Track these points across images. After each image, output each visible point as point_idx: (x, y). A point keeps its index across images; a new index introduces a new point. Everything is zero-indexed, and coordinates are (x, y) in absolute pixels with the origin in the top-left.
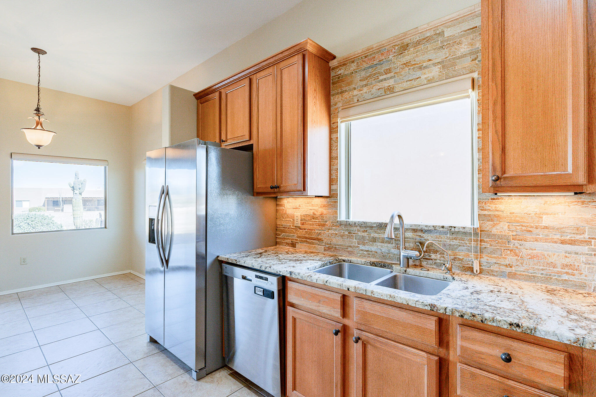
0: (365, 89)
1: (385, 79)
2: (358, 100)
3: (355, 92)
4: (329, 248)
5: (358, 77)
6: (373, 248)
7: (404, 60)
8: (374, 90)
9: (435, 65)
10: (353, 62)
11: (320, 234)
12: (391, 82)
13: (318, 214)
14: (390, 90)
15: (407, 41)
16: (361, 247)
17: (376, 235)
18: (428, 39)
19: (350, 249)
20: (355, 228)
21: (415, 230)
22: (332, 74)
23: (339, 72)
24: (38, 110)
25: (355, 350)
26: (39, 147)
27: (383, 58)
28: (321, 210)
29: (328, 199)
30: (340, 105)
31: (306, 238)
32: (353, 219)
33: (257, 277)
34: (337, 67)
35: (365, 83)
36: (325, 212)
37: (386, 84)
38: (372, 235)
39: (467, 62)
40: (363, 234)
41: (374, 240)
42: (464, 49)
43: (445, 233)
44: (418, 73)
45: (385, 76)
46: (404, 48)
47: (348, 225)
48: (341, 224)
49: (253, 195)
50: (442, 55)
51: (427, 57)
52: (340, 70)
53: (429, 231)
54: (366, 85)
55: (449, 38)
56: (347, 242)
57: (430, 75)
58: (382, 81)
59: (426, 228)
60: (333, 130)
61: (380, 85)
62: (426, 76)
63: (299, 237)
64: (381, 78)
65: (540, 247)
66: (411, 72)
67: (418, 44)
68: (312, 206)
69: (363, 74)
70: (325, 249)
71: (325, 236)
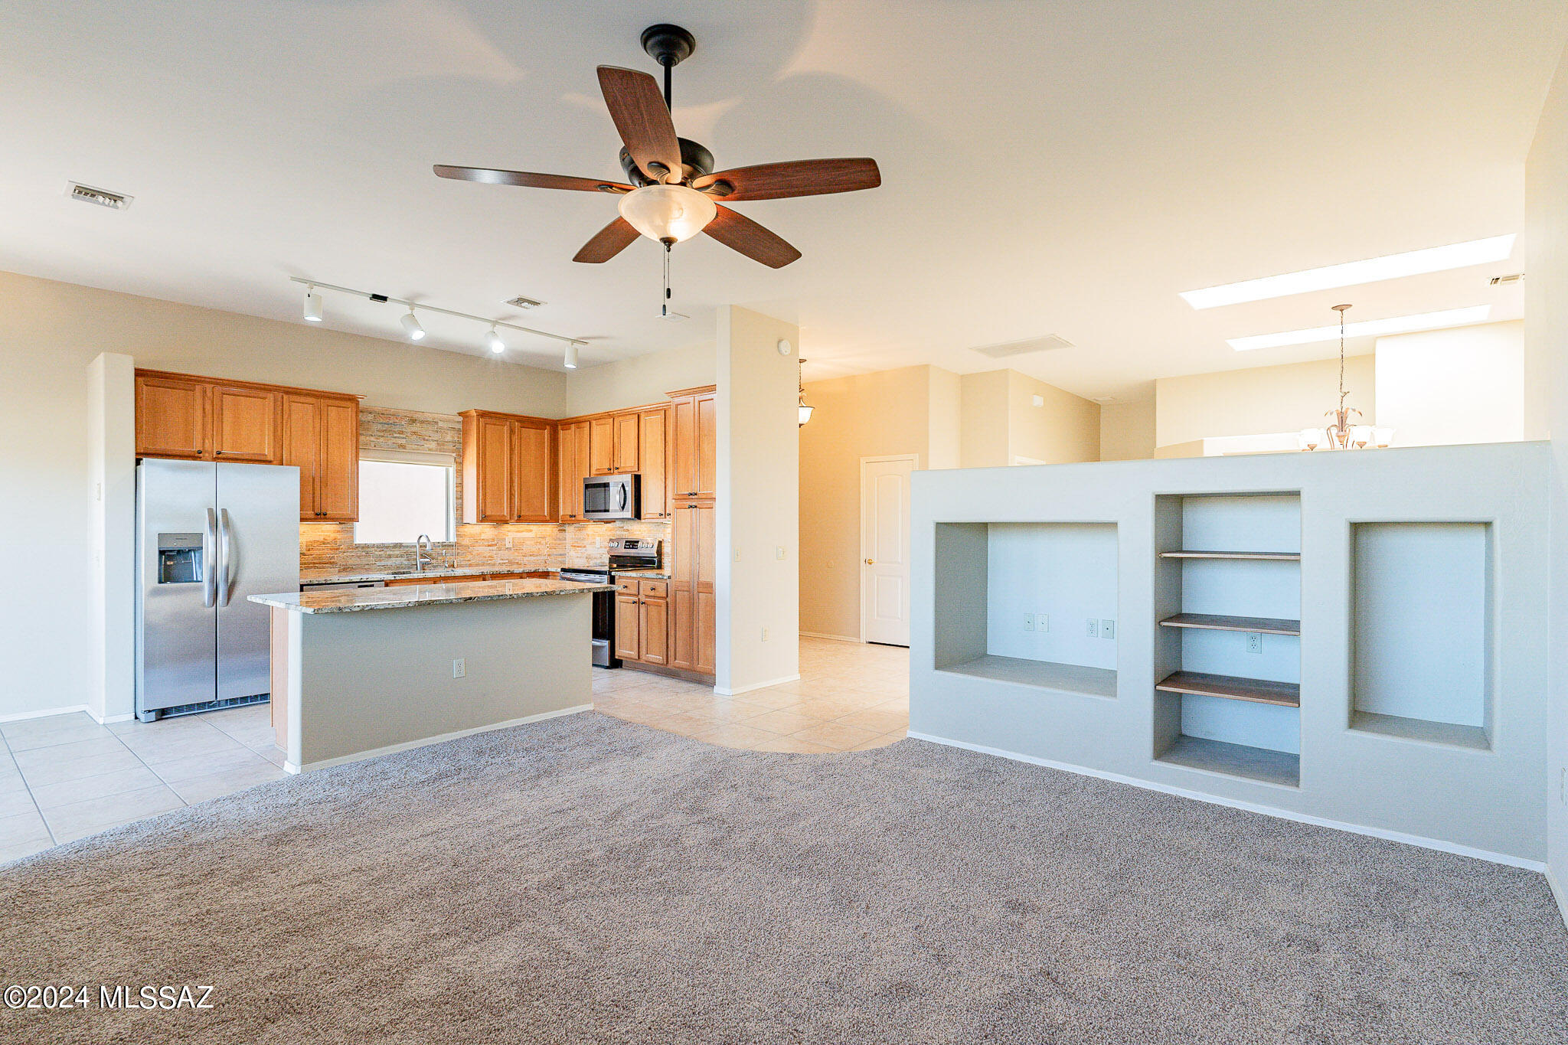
0: (382, 440)
1: (399, 438)
2: (375, 446)
3: (372, 439)
4: (344, 569)
5: (375, 427)
6: (389, 562)
7: (414, 429)
8: (390, 442)
9: (432, 440)
10: (370, 413)
11: (333, 557)
12: (403, 442)
13: (329, 539)
14: (402, 446)
15: (415, 416)
16: (378, 563)
17: (391, 553)
18: (428, 422)
19: (366, 567)
20: (371, 549)
27: (397, 420)
28: (333, 535)
29: (343, 526)
31: (314, 563)
35: (382, 434)
36: (339, 536)
37: (400, 441)
38: (388, 553)
39: (450, 446)
40: (380, 553)
41: (390, 556)
42: (449, 438)
43: (439, 546)
44: (423, 442)
45: (398, 435)
46: (413, 421)
47: (366, 546)
48: (357, 546)
50: (436, 437)
51: (428, 433)
54: (383, 436)
55: (441, 428)
56: (364, 561)
57: (431, 447)
58: (396, 437)
61: (394, 440)
62: (427, 446)
63: (305, 564)
64: (395, 435)
65: (481, 549)
66: (418, 439)
67: (422, 422)
68: (322, 531)
69: (380, 426)
70: (339, 571)
71: (339, 558)
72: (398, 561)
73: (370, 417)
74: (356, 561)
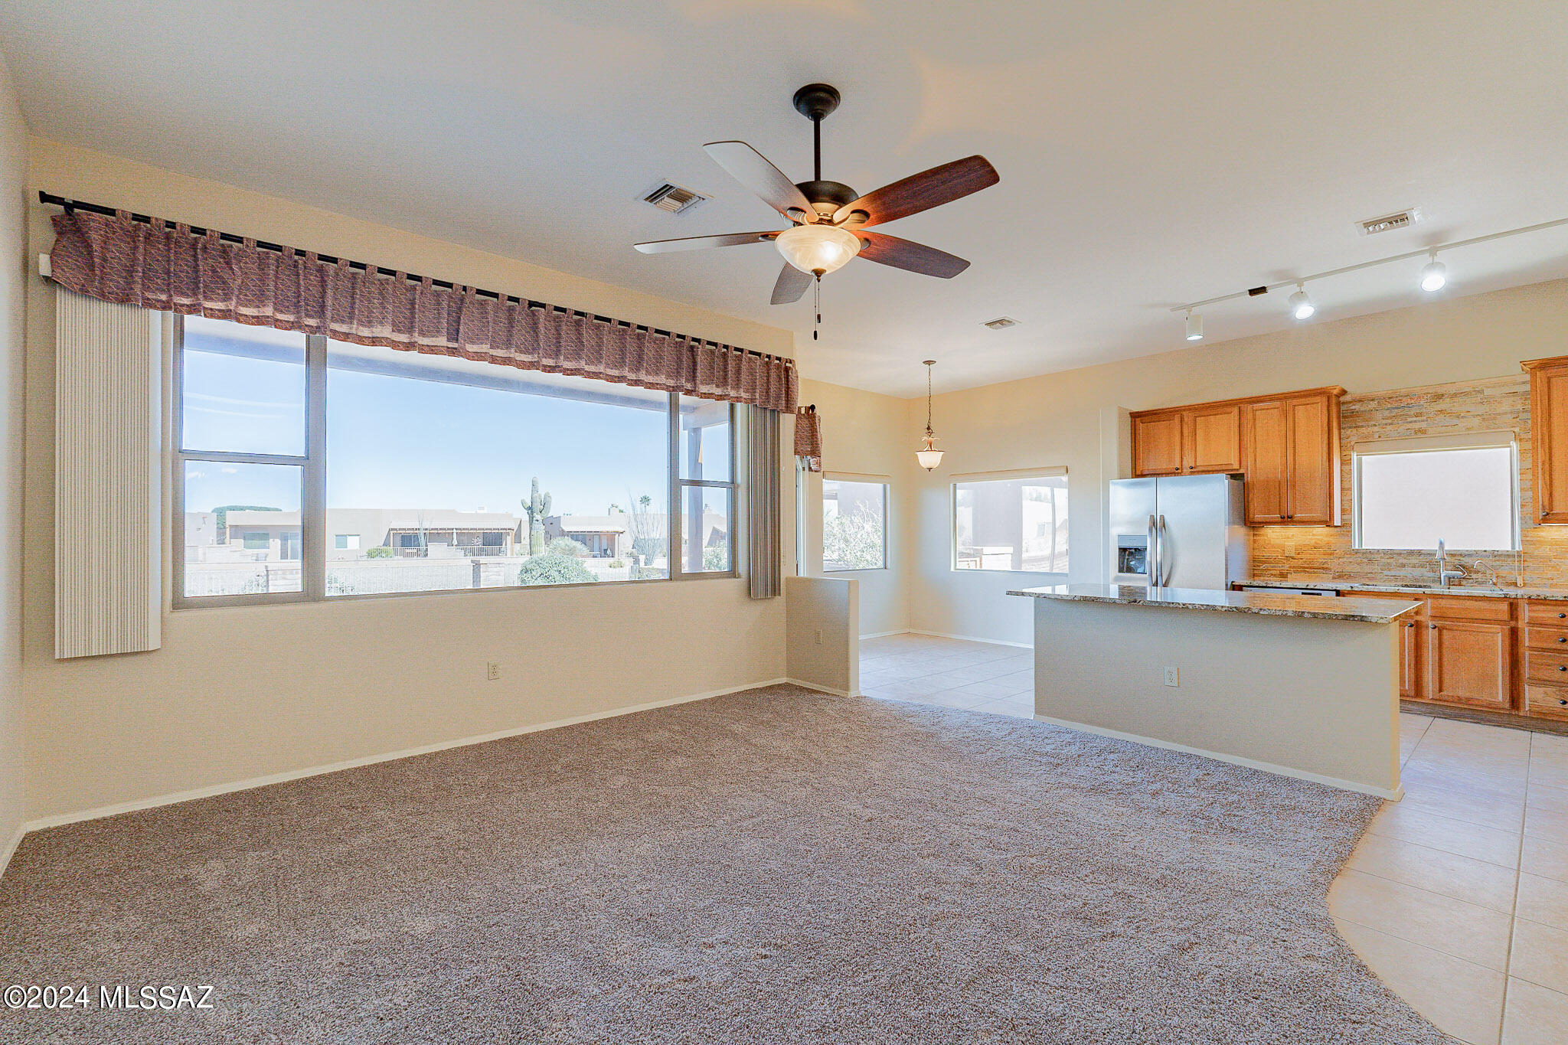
0: (1389, 428)
1: (1415, 421)
2: (1379, 437)
3: (1376, 429)
4: (1340, 577)
5: (1379, 415)
6: (1402, 572)
7: (1438, 407)
8: (1401, 429)
9: (1474, 416)
10: (1373, 400)
11: (1327, 563)
12: (1423, 425)
13: (1321, 543)
14: (1422, 431)
15: (1441, 391)
16: (1385, 573)
17: (1405, 561)
18: (1466, 394)
19: (1369, 575)
20: (1376, 556)
21: (1453, 555)
22: (1343, 408)
23: (1353, 407)
24: (929, 428)
25: (1430, 636)
26: (930, 469)
27: (1413, 401)
28: (1327, 539)
29: (1338, 529)
30: (1354, 439)
31: (1304, 567)
32: (1366, 546)
33: (1303, 593)
34: (1350, 402)
35: (1390, 421)
36: (1333, 541)
37: (1416, 426)
38: (1400, 561)
39: (1508, 418)
40: (1389, 561)
41: (1403, 566)
42: (1505, 407)
43: (1488, 556)
44: (1455, 421)
45: (1415, 419)
46: (1439, 397)
47: (1370, 552)
48: (1357, 552)
49: (1245, 524)
50: (1481, 409)
51: (1464, 408)
52: (1354, 405)
53: (1470, 555)
54: (1392, 424)
55: (1489, 397)
56: (1367, 569)
58: (1411, 422)
59: (1467, 553)
60: (1345, 462)
61: (1409, 426)
62: (1463, 425)
63: (1294, 567)
64: (1409, 420)
66: (1447, 419)
67: (1455, 395)
68: (1314, 535)
69: (1386, 413)
70: (1334, 578)
71: (1334, 564)
72: (1417, 572)
73: (1373, 405)
74: (1357, 569)
